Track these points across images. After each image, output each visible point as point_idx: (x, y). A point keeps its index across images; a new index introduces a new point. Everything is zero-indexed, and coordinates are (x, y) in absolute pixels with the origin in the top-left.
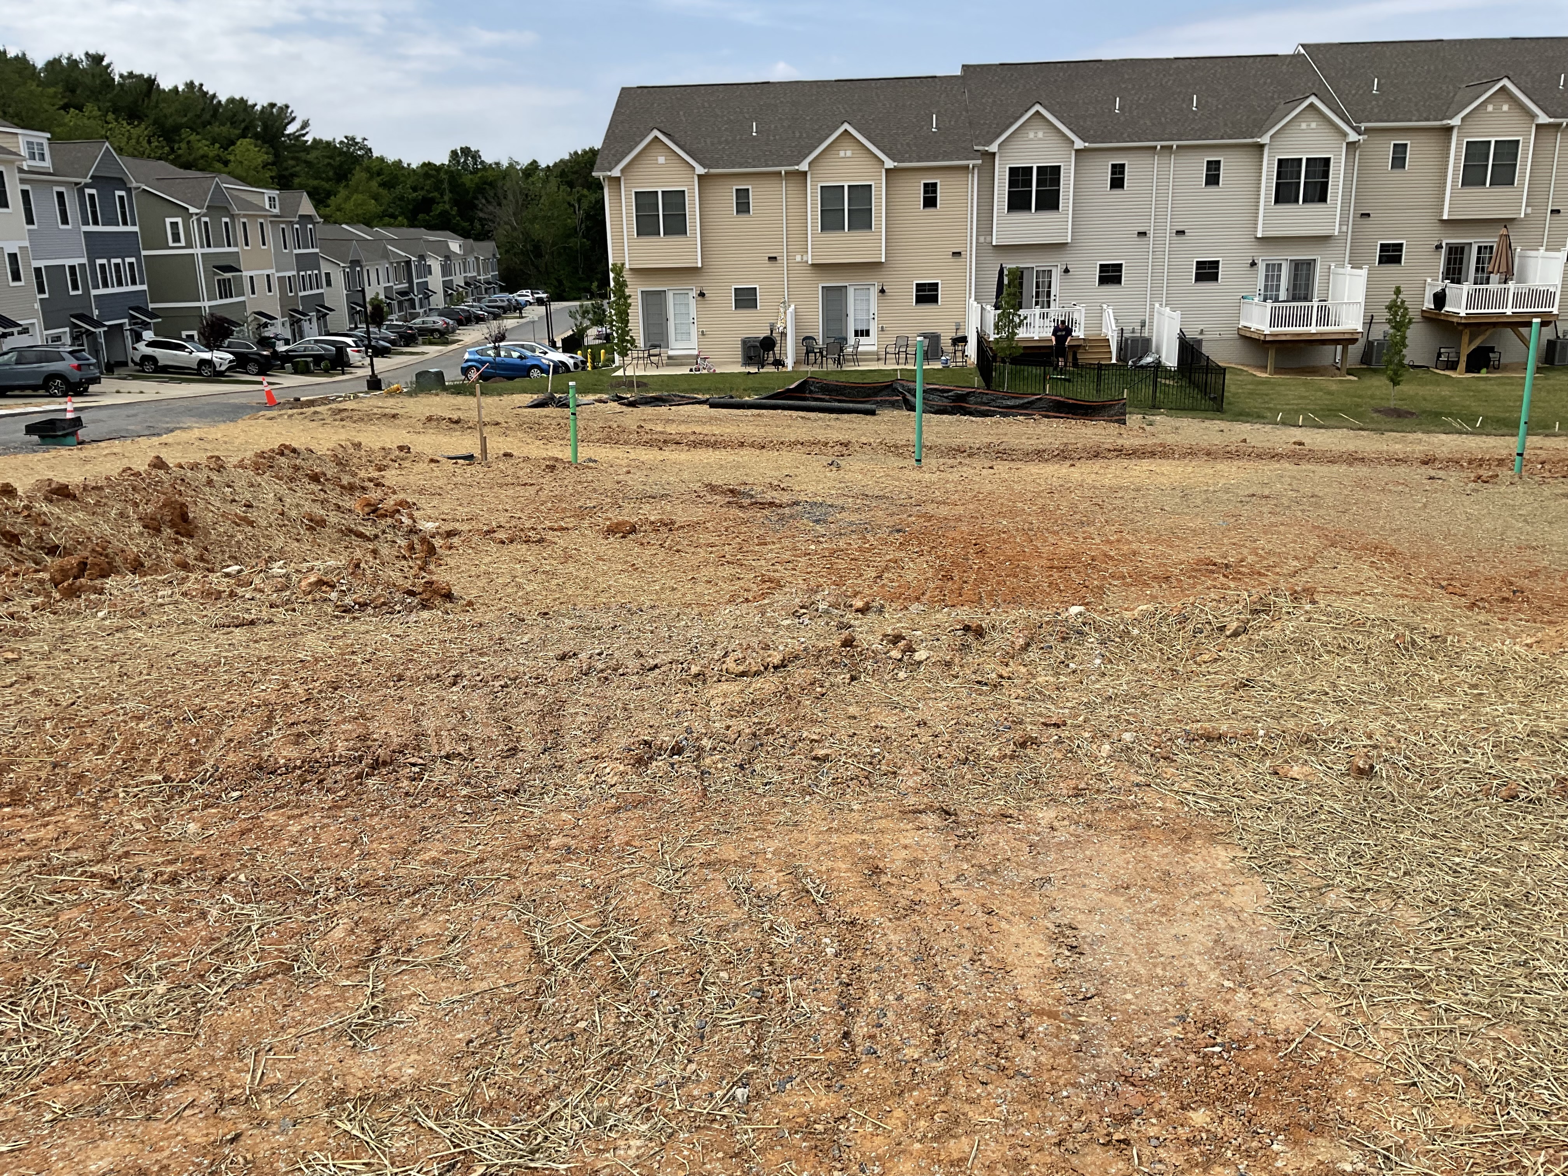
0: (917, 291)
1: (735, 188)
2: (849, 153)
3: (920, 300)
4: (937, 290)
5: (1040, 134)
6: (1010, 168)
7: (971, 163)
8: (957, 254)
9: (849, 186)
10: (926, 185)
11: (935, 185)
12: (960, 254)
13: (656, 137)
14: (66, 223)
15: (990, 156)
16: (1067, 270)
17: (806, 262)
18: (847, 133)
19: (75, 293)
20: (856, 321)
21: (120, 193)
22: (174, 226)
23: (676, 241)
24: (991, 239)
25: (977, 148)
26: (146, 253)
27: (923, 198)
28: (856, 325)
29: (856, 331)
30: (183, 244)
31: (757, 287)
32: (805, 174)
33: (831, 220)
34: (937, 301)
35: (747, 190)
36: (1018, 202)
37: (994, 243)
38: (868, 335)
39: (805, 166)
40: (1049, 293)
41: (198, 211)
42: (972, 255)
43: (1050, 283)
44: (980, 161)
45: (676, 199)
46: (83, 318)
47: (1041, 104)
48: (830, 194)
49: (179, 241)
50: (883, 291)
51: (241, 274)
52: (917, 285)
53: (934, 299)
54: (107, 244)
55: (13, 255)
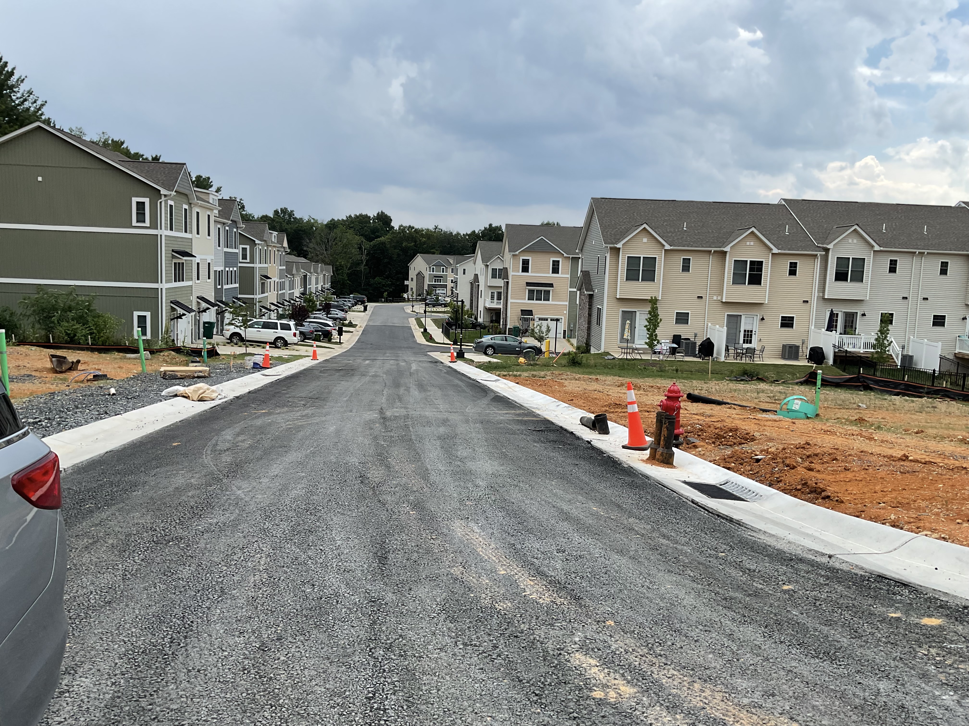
0: (782, 320)
1: (682, 257)
2: (752, 243)
3: (783, 325)
4: (793, 321)
5: (855, 241)
6: (837, 258)
7: (819, 253)
8: (805, 302)
9: (751, 261)
10: (791, 263)
11: (796, 263)
12: (807, 302)
13: (645, 228)
14: (219, 246)
15: (827, 250)
16: (864, 315)
17: (719, 300)
18: (752, 232)
19: (219, 287)
20: (745, 335)
21: (235, 230)
22: (244, 250)
23: (648, 284)
24: (824, 295)
25: (819, 245)
26: (240, 265)
27: (790, 270)
28: (744, 337)
29: (744, 340)
30: (248, 261)
31: (690, 312)
32: (726, 252)
33: (738, 279)
34: (792, 327)
35: (690, 259)
36: (841, 276)
37: (826, 297)
38: (751, 343)
39: (727, 249)
40: (852, 326)
41: (260, 242)
42: (814, 302)
43: (853, 321)
44: (824, 253)
45: (651, 262)
46: (221, 302)
47: (858, 225)
48: (739, 264)
49: (246, 259)
50: (763, 319)
51: (269, 280)
52: (782, 317)
53: (791, 326)
54: (229, 259)
55: (209, 264)
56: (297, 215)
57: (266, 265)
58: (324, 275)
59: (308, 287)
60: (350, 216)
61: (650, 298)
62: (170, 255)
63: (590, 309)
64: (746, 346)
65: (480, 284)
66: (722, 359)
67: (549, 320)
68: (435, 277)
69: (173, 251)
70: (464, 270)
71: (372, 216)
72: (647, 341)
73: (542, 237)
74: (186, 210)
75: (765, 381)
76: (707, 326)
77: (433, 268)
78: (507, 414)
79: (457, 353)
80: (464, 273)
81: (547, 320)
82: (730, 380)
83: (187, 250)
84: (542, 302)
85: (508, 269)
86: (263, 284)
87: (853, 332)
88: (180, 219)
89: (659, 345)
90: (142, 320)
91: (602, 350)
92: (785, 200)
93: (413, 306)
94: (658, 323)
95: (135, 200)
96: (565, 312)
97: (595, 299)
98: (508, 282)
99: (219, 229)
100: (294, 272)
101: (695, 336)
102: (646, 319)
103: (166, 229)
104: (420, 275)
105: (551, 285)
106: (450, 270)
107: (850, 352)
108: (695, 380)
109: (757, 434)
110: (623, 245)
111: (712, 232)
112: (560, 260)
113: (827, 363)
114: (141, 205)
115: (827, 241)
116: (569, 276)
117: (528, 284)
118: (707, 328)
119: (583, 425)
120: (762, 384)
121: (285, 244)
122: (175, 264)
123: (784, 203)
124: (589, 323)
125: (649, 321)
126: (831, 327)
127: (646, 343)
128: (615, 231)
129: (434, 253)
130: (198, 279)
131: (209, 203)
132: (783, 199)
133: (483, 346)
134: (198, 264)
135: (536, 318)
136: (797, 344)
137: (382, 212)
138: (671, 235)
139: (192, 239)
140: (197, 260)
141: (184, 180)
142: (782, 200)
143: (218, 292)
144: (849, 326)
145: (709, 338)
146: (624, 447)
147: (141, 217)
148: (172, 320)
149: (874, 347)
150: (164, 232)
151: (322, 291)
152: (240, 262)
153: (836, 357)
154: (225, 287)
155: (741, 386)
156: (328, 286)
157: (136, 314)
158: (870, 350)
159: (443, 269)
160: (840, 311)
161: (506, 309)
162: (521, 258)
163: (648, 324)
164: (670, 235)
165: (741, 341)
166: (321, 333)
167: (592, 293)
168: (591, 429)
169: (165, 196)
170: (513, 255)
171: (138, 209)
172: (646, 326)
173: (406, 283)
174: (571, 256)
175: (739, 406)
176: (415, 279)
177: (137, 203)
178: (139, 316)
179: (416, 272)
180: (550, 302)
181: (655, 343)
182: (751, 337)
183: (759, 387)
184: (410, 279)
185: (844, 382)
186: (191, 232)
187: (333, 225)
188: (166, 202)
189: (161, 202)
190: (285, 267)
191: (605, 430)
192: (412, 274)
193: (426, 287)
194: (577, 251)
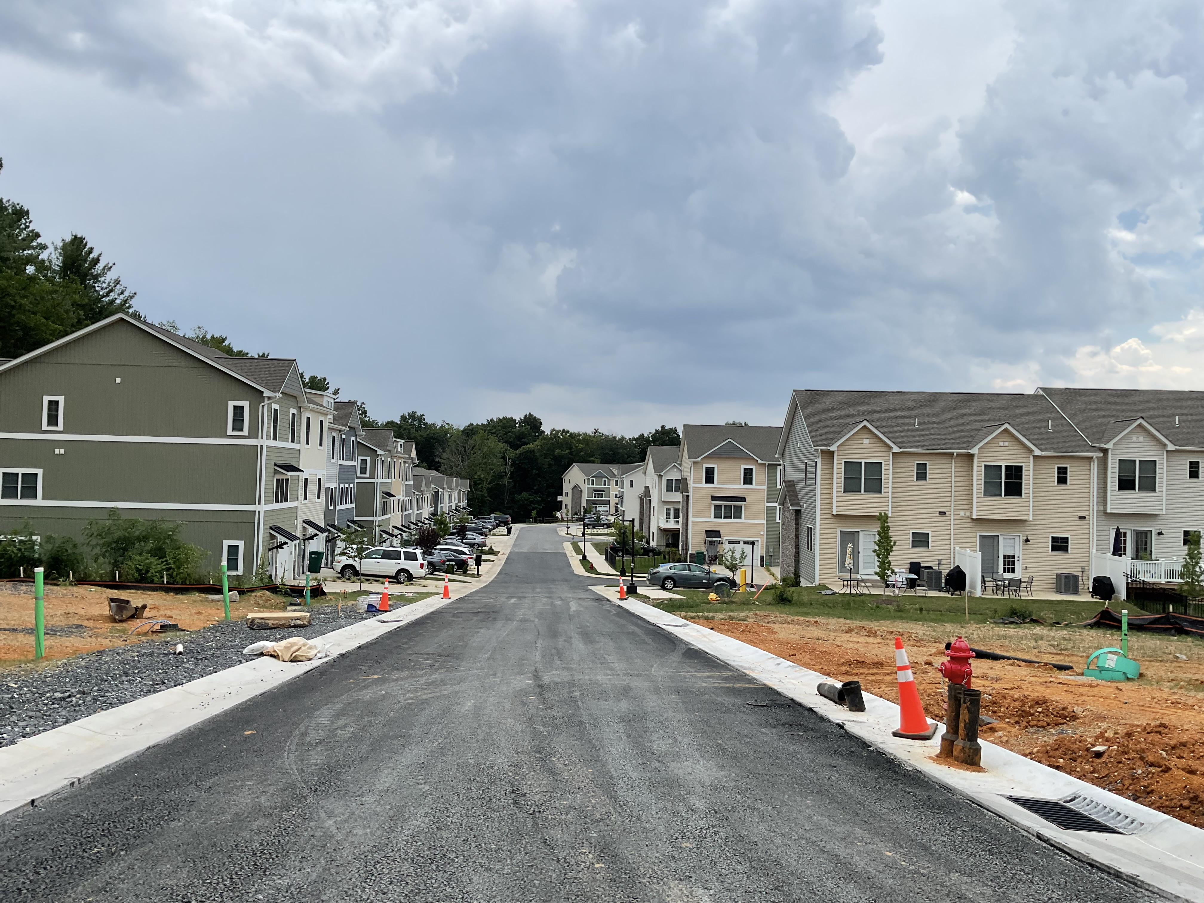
0: (1053, 542)
1: (916, 462)
2: (1006, 444)
3: (1054, 549)
4: (1067, 542)
5: (1141, 439)
6: (1119, 460)
7: (1095, 455)
8: (1082, 518)
9: (1006, 466)
10: (1059, 468)
11: (1066, 468)
12: (1084, 517)
13: (865, 426)
14: (333, 458)
15: (1105, 451)
16: (1160, 534)
17: (968, 517)
18: (1006, 430)
19: (331, 508)
20: (1005, 561)
21: (353, 438)
22: (364, 462)
23: (873, 497)
24: (1105, 508)
25: (1094, 445)
26: (357, 480)
27: (1058, 477)
28: (1004, 564)
29: (1004, 569)
30: (368, 475)
31: (930, 532)
32: (972, 456)
33: (991, 489)
34: (1067, 551)
35: (926, 464)
36: (1126, 484)
37: (1108, 511)
38: (1013, 572)
39: (974, 451)
40: (1146, 549)
41: (383, 453)
42: (1093, 518)
43: (1146, 541)
44: (1102, 454)
45: (875, 468)
46: (333, 526)
47: (1143, 418)
48: (991, 470)
49: (366, 473)
50: (1027, 541)
51: (392, 498)
52: (1053, 538)
53: (1065, 549)
54: (345, 474)
55: (320, 480)
56: (429, 420)
57: (389, 480)
58: (460, 491)
59: (440, 506)
60: (492, 420)
61: (878, 515)
62: (272, 470)
63: (797, 529)
64: (1007, 576)
65: (652, 498)
66: (978, 593)
67: (742, 543)
68: (595, 491)
69: (275, 465)
70: (632, 482)
71: (518, 419)
72: (878, 570)
73: (730, 440)
74: (294, 415)
75: (1042, 624)
76: (954, 550)
77: (593, 480)
78: (709, 677)
79: (628, 587)
80: (632, 486)
81: (739, 543)
82: (995, 623)
83: (294, 464)
84: (732, 520)
85: (688, 480)
86: (385, 503)
87: (1148, 556)
88: (284, 425)
89: (893, 576)
90: (233, 550)
91: (817, 583)
92: (1043, 389)
93: (568, 528)
94: (892, 547)
95: (232, 404)
96: (762, 533)
97: (804, 517)
98: (688, 496)
99: (334, 437)
100: (423, 487)
101: (939, 564)
102: (875, 542)
103: (268, 438)
104: (576, 490)
105: (743, 499)
106: (613, 483)
107: (1149, 583)
108: (947, 622)
109: (1078, 709)
110: (838, 447)
111: (953, 430)
112: (754, 467)
113: (1117, 598)
114: (239, 410)
115: (1104, 440)
116: (765, 487)
117: (714, 498)
118: (954, 552)
119: (821, 695)
120: (1038, 628)
121: (414, 454)
122: (278, 480)
123: (1042, 393)
124: (797, 546)
125: (879, 544)
126: (1118, 550)
127: (876, 573)
128: (825, 430)
129: (593, 462)
130: (305, 498)
131: (322, 406)
132: (1041, 388)
133: (660, 578)
134: (306, 480)
135: (724, 541)
136: (1076, 573)
137: (530, 414)
138: (900, 435)
139: (299, 450)
140: (306, 475)
141: (293, 379)
142: (1039, 390)
143: (329, 514)
144: (1141, 548)
145: (958, 567)
146: (895, 734)
147: (238, 424)
148: (270, 550)
149: (1182, 576)
150: (266, 442)
151: (456, 510)
152: (358, 478)
153: (1129, 589)
154: (338, 508)
155: (1011, 631)
156: (464, 504)
157: (226, 543)
158: (1177, 580)
159: (605, 481)
160: (1129, 529)
161: (687, 530)
162: (705, 466)
163: (877, 548)
164: (898, 433)
165: (1001, 570)
166: (454, 563)
167: (799, 508)
168: (836, 703)
169: (269, 398)
170: (694, 462)
171: (235, 415)
172: (875, 551)
173: (559, 498)
174: (767, 463)
175: (1024, 661)
176: (570, 494)
177: (235, 407)
178: (229, 546)
179: (572, 486)
180: (743, 520)
181: (889, 573)
182: (1013, 564)
183: (1035, 631)
184: (564, 494)
185: (1149, 624)
186: (299, 442)
187: (471, 431)
188: (270, 405)
189: (263, 406)
190: (412, 483)
191: (858, 706)
192: (567, 487)
193: (584, 504)
194: (777, 456)
